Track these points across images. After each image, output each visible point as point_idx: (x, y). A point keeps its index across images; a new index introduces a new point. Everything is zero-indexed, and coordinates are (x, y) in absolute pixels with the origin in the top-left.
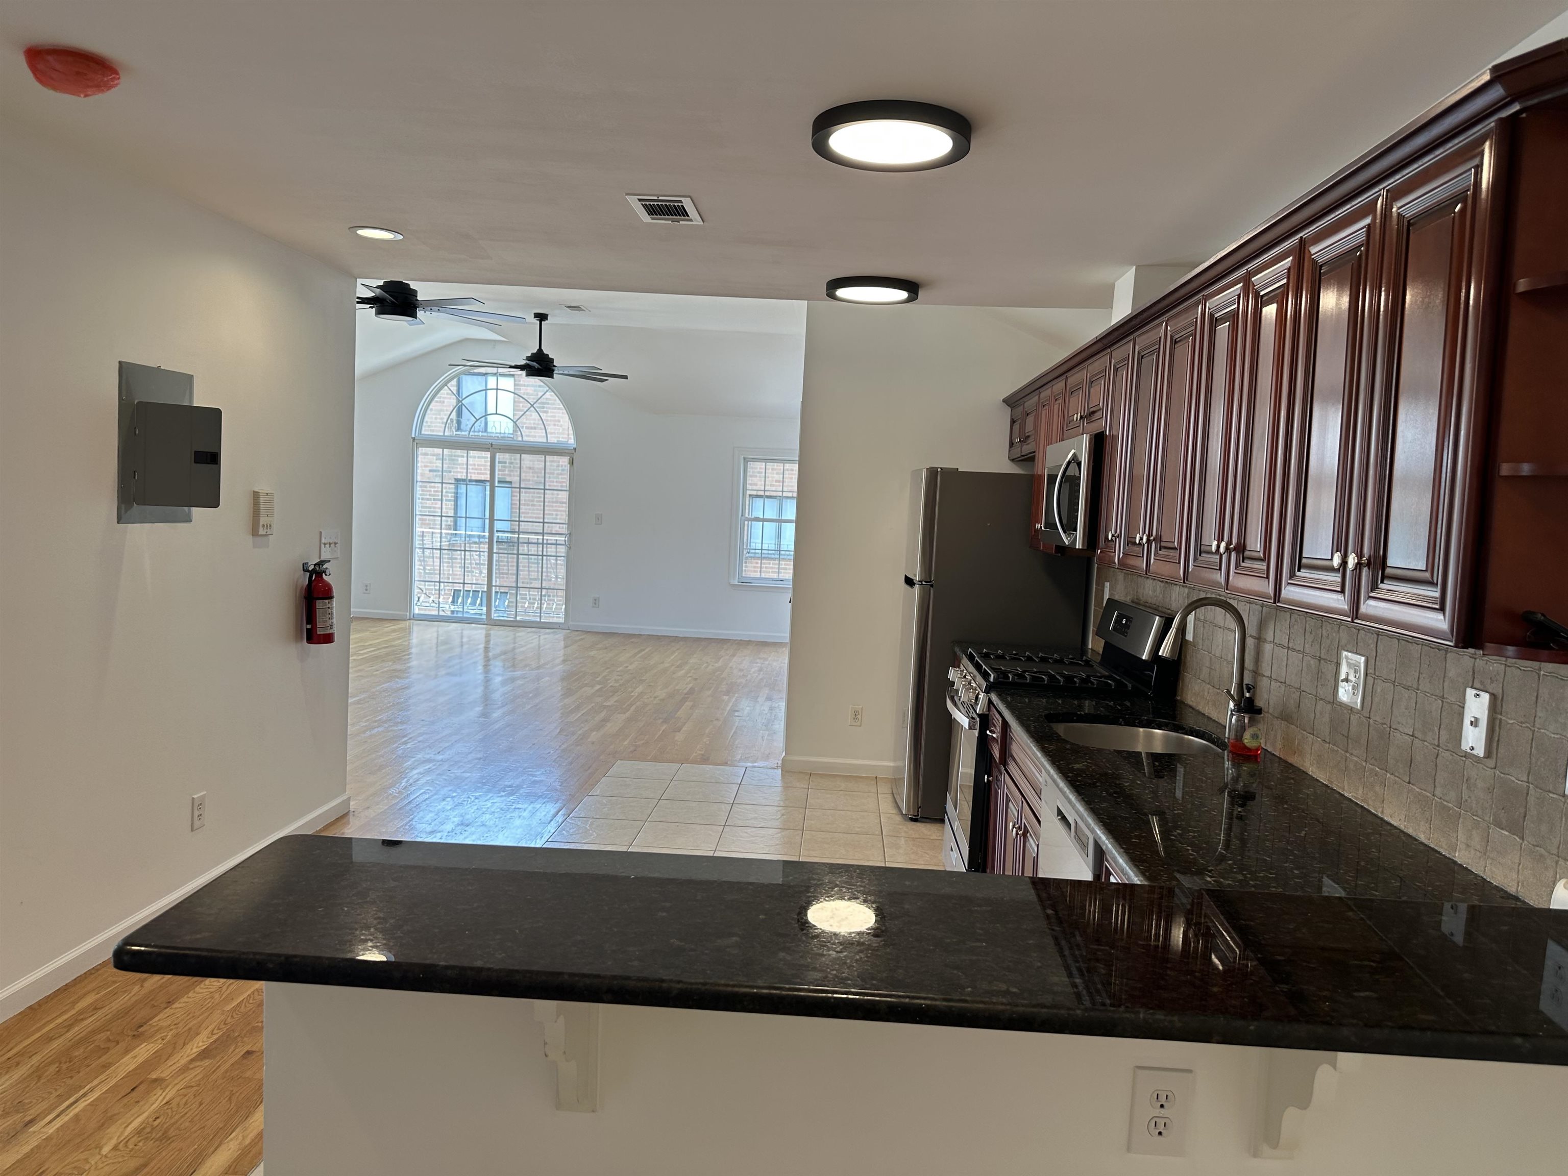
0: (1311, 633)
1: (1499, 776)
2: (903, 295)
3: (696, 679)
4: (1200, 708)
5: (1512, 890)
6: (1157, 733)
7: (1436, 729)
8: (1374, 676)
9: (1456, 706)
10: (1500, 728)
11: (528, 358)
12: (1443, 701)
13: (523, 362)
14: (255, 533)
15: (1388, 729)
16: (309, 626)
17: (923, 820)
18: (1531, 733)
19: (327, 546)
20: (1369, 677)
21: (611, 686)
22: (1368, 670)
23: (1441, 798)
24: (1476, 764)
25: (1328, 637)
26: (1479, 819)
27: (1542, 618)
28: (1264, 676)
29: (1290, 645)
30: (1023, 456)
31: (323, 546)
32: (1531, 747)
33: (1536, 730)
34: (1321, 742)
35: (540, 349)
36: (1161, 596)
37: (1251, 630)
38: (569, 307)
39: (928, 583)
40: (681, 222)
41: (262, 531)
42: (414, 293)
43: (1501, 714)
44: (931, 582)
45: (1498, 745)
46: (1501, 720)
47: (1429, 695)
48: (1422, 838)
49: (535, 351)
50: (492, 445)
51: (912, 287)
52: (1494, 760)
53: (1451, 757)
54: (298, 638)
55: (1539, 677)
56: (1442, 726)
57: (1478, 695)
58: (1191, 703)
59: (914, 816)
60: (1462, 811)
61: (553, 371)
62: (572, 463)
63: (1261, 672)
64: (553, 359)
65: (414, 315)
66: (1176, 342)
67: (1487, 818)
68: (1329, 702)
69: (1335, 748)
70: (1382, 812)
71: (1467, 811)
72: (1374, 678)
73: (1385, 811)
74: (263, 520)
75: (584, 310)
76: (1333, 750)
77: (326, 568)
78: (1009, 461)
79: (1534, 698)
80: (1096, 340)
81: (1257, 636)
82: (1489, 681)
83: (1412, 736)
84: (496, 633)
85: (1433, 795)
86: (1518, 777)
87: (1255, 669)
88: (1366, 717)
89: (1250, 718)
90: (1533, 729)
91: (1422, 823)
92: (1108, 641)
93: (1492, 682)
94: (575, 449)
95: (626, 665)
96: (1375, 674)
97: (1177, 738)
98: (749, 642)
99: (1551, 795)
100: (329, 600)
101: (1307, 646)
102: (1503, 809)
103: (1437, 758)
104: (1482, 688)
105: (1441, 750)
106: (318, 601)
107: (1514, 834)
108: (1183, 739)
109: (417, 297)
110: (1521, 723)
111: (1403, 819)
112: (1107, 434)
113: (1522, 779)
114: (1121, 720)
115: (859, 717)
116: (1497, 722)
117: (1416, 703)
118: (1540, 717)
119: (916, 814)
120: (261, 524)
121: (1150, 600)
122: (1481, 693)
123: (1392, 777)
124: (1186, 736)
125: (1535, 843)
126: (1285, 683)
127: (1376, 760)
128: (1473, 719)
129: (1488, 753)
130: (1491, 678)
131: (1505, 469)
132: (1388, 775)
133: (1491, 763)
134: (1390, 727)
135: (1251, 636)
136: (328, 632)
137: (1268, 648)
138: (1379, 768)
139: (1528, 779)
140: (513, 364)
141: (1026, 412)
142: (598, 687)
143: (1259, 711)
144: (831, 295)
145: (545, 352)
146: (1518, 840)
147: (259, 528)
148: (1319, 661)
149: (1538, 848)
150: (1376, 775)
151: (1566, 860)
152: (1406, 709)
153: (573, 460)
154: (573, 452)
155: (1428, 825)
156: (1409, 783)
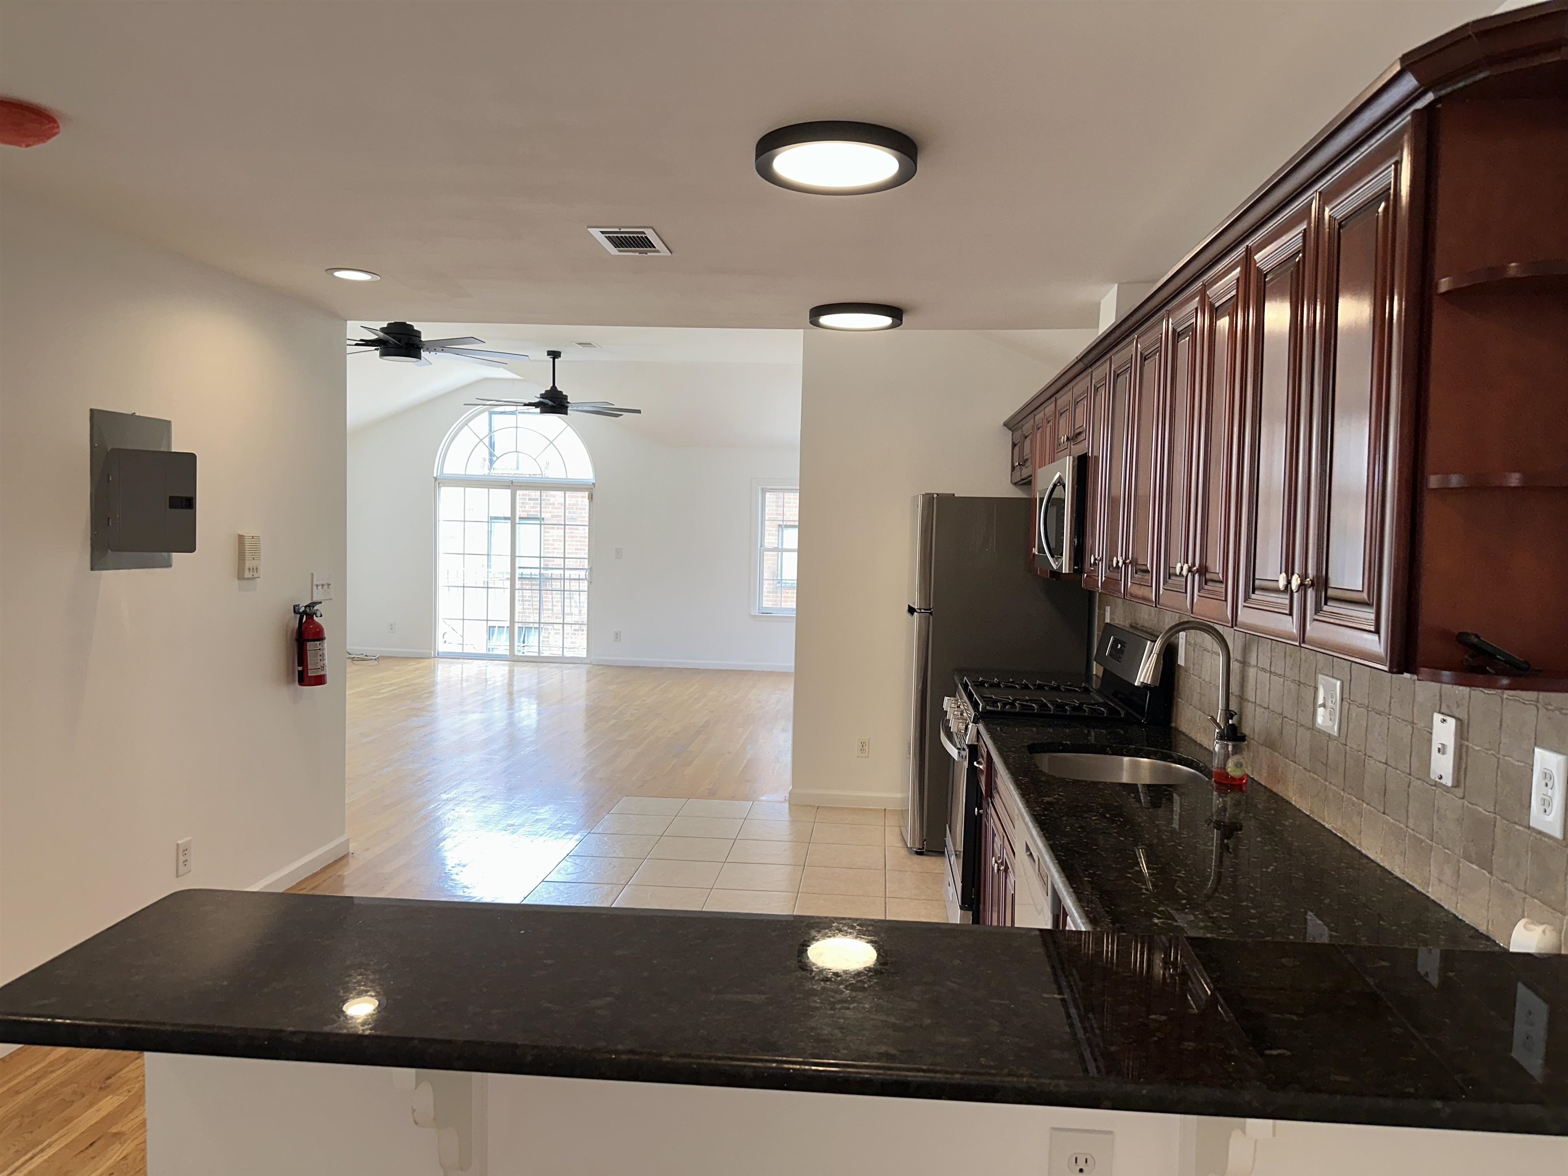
0: (1291, 656)
1: (1467, 806)
2: (887, 321)
3: (712, 712)
4: (1193, 735)
5: (1482, 929)
6: (1143, 762)
7: (1408, 756)
8: (1349, 701)
9: (1426, 732)
10: (1467, 756)
11: (542, 396)
12: (1413, 727)
13: (537, 400)
14: (241, 577)
15: (1363, 757)
16: (300, 668)
17: (929, 853)
18: (1496, 759)
19: (320, 587)
20: (1344, 702)
21: (627, 720)
22: (1344, 695)
23: (1413, 830)
24: (1446, 794)
25: (1306, 661)
26: (1450, 853)
27: (1476, 640)
28: (1249, 701)
29: (1272, 670)
30: (1023, 480)
31: (315, 587)
32: (1497, 776)
33: (1501, 757)
34: (1303, 770)
35: (554, 386)
36: (1156, 620)
37: (1236, 654)
38: (579, 344)
39: (928, 611)
40: (649, 254)
41: (247, 574)
42: (418, 334)
43: (1468, 741)
44: (930, 609)
45: (1465, 774)
46: (1467, 746)
47: (1400, 720)
48: (1397, 872)
49: (549, 389)
50: (512, 482)
51: (896, 313)
52: (1463, 789)
54: (290, 681)
55: (1502, 702)
56: (1413, 753)
57: (1444, 720)
58: (1184, 730)
59: (919, 849)
60: (1434, 844)
61: (567, 407)
62: (591, 498)
63: (1246, 697)
64: (566, 396)
65: (418, 356)
66: (1145, 359)
67: (1457, 852)
68: (1309, 728)
69: (1316, 777)
70: (1360, 844)
71: (1438, 844)
72: (1350, 703)
73: (1363, 844)
74: (248, 564)
75: (595, 347)
76: (1313, 778)
77: (317, 610)
78: (1012, 486)
79: (1498, 724)
80: (1076, 360)
81: (1242, 660)
82: (1456, 705)
83: (1386, 764)
84: (519, 669)
85: (1407, 827)
86: (1484, 809)
87: (1240, 694)
88: (1343, 744)
89: (1234, 746)
90: (1498, 756)
91: (1397, 856)
92: (1107, 668)
93: (1458, 706)
94: (594, 484)
95: (644, 699)
96: (1350, 699)
97: (1165, 766)
98: (771, 673)
99: (1517, 827)
100: (320, 642)
101: (1287, 670)
102: (1472, 841)
103: (1409, 787)
104: (1449, 713)
105: (1413, 779)
106: (309, 644)
107: (1483, 869)
108: (1171, 767)
109: (420, 337)
110: (1487, 749)
111: (1379, 852)
112: (1090, 455)
113: (1489, 810)
114: (1108, 749)
115: (866, 748)
116: (1464, 749)
117: (1388, 729)
118: (1504, 744)
119: (921, 847)
120: (247, 566)
121: (1146, 625)
122: (1448, 719)
123: (1369, 807)
124: (1173, 765)
126: (1268, 708)
127: (1352, 789)
128: (1440, 746)
129: (1457, 783)
130: (1457, 702)
131: (1434, 481)
132: (1365, 805)
133: (1459, 792)
134: (1365, 755)
135: (1236, 660)
136: (319, 674)
137: (1252, 672)
138: (1355, 797)
139: (1495, 809)
140: (527, 402)
141: (1024, 435)
142: (613, 721)
143: (1243, 738)
144: (815, 323)
145: (559, 390)
146: (1487, 875)
147: (244, 572)
148: (1299, 685)
149: (1506, 884)
150: (1353, 805)
151: (1533, 897)
152: (1379, 735)
153: (592, 495)
154: (592, 487)
155: (1402, 858)
156: (1384, 813)
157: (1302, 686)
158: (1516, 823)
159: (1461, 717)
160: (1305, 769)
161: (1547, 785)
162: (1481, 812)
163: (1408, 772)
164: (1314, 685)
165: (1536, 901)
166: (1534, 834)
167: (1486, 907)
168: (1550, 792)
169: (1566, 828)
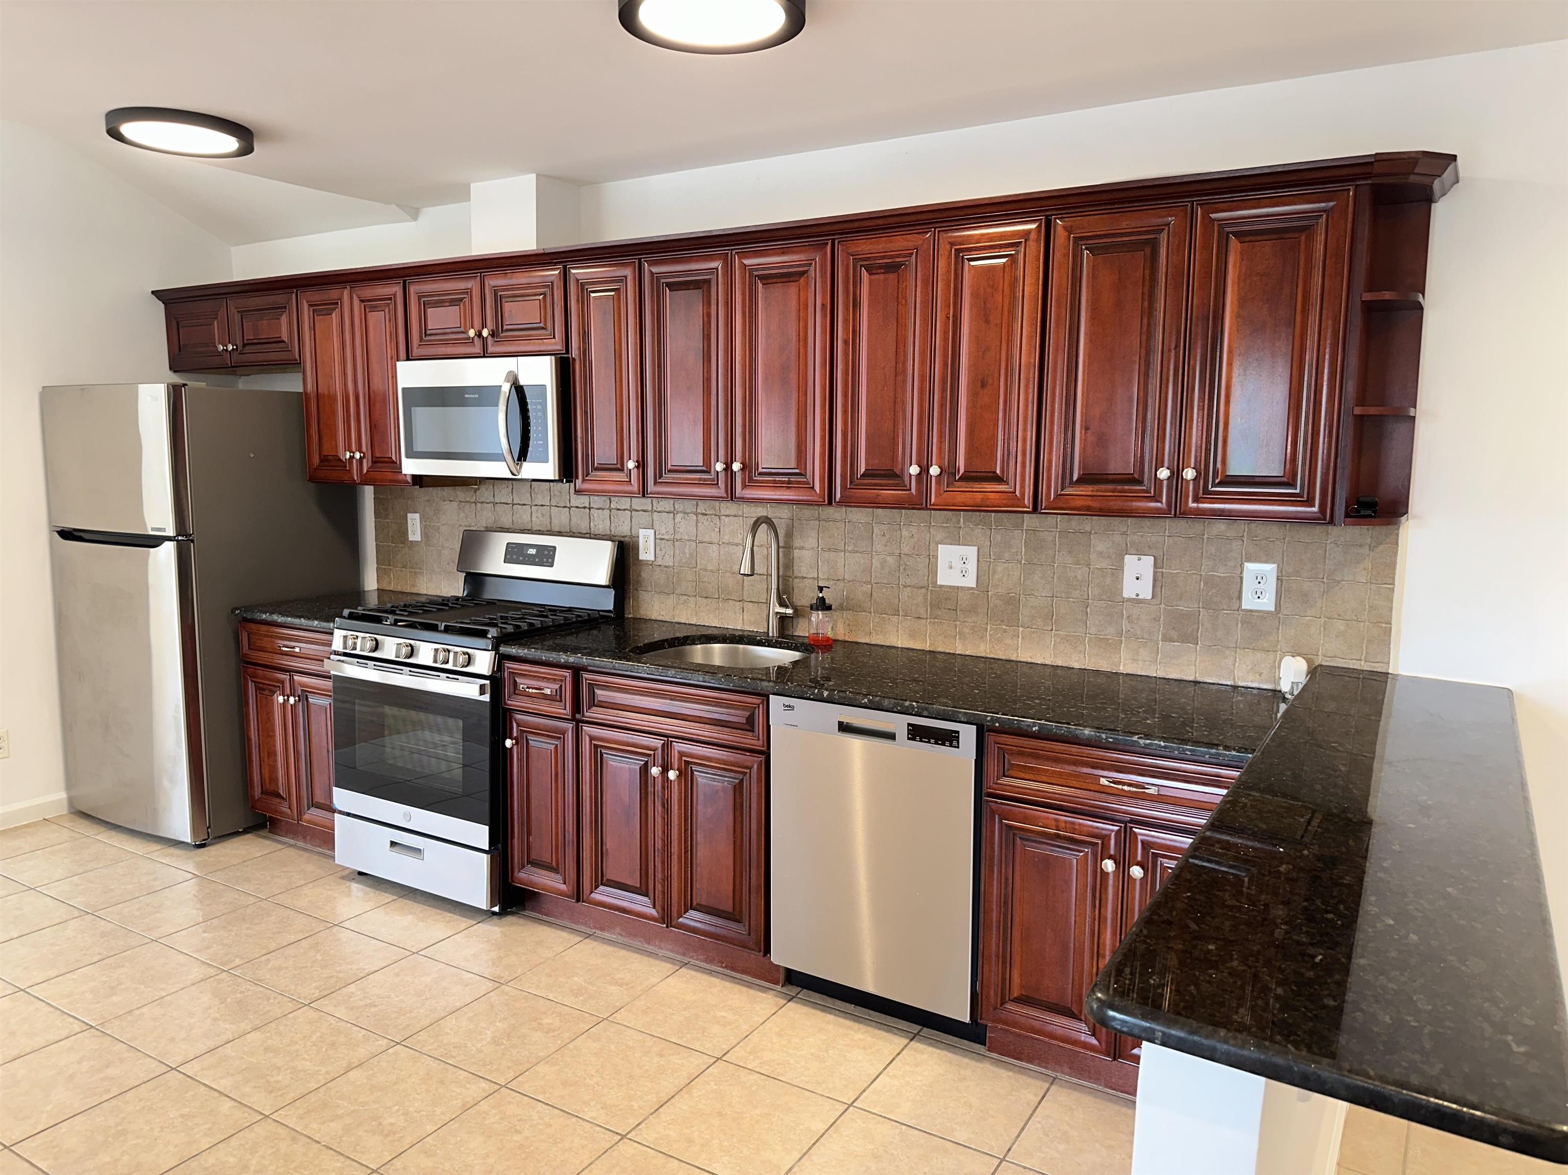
0: (883, 535)
1: (1166, 609)
7: (1085, 589)
8: (989, 560)
9: (1111, 569)
10: (1162, 578)
12: (1090, 568)
15: (1018, 596)
18: (1198, 576)
20: (982, 562)
22: (984, 556)
23: (1095, 634)
25: (912, 537)
26: (1145, 641)
29: (849, 549)
32: (1200, 585)
33: (1204, 573)
34: (913, 619)
39: (185, 537)
43: (1163, 568)
45: (1162, 589)
46: (1162, 572)
48: (1076, 665)
52: (1160, 599)
53: (1108, 605)
55: (1203, 540)
57: (1137, 558)
59: (203, 840)
60: (1124, 638)
67: (1155, 639)
68: (923, 587)
69: (937, 621)
71: (1129, 638)
72: (993, 562)
73: (1022, 656)
76: (934, 623)
79: (1200, 554)
82: (1147, 548)
83: (1052, 597)
85: (1086, 634)
86: (1187, 606)
88: (984, 591)
90: (1200, 573)
91: (1074, 655)
96: (993, 558)
99: (1229, 612)
101: (877, 546)
102: (1172, 629)
103: (1087, 608)
104: (1143, 553)
105: (1092, 601)
107: (1186, 643)
110: (1188, 571)
111: (1049, 657)
112: (575, 356)
113: (1191, 607)
116: (1165, 575)
117: (1054, 573)
118: (1207, 565)
119: (212, 833)
122: (1142, 557)
123: (1027, 630)
125: (1212, 645)
126: (844, 580)
127: (1001, 620)
128: (1135, 576)
129: (1154, 596)
132: (1021, 629)
133: (1156, 601)
134: (1021, 595)
138: (1006, 626)
139: (1199, 606)
141: (239, 312)
146: (1192, 646)
149: (1214, 647)
150: (1003, 631)
151: (1244, 649)
155: (1082, 655)
156: (1052, 630)
157: (905, 556)
158: (1224, 610)
159: (1156, 555)
160: (918, 618)
161: (1259, 583)
162: (1183, 610)
163: (1085, 598)
164: (928, 554)
165: (1248, 650)
166: (1241, 613)
167: (1193, 665)
168: (1263, 587)
169: (1278, 603)
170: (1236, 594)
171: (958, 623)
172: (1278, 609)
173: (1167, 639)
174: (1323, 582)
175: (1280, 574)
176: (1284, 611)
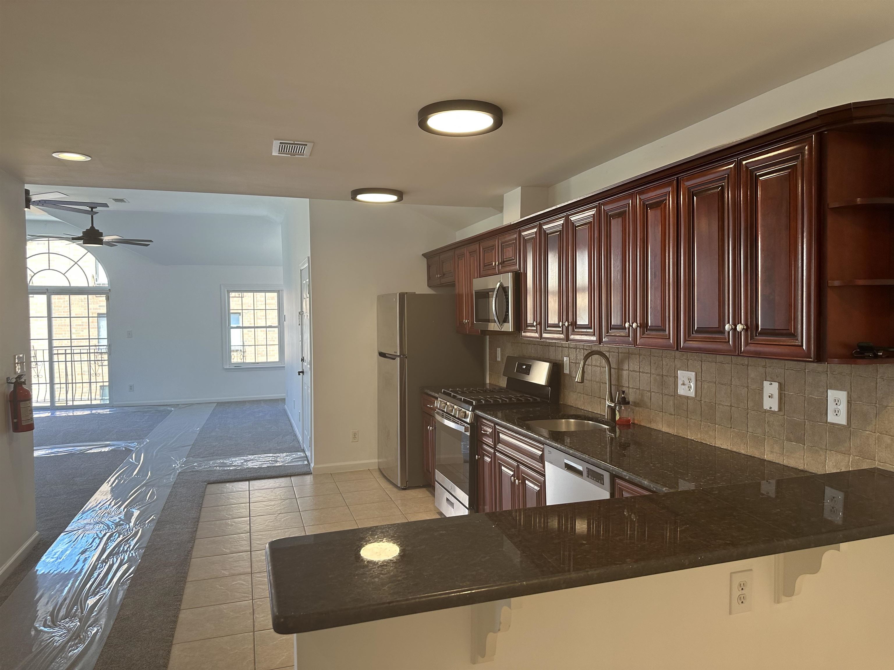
0: (655, 363)
1: (787, 418)
2: (394, 198)
5: (801, 468)
7: (746, 402)
8: (701, 381)
9: (759, 390)
10: (785, 397)
11: (84, 232)
12: (748, 389)
13: (81, 235)
15: (714, 404)
16: (15, 421)
17: (410, 488)
18: (803, 397)
19: (19, 365)
20: (698, 382)
22: (697, 378)
23: (752, 433)
24: (772, 415)
25: (667, 365)
26: (777, 439)
28: (624, 387)
29: (641, 370)
30: (442, 284)
31: (16, 365)
32: (805, 404)
33: (806, 396)
34: (669, 415)
35: (92, 227)
38: (115, 200)
39: (403, 356)
40: (296, 156)
43: (784, 391)
44: (406, 355)
45: (784, 404)
46: (785, 394)
47: (739, 386)
48: (743, 452)
49: (89, 228)
50: (47, 290)
51: (400, 194)
53: (757, 413)
54: (6, 430)
55: (805, 373)
56: (749, 400)
57: (771, 384)
58: (572, 405)
59: (405, 487)
60: (766, 437)
62: (108, 299)
64: (101, 233)
67: (782, 438)
68: (672, 396)
69: (679, 417)
70: (715, 443)
71: (769, 437)
73: (717, 443)
75: (125, 202)
77: (25, 380)
78: (428, 287)
79: (804, 382)
83: (731, 406)
85: (747, 432)
86: (798, 418)
88: (699, 400)
90: (804, 395)
91: (742, 445)
92: (513, 378)
96: (702, 379)
99: (820, 423)
100: (29, 401)
101: (652, 370)
102: (791, 433)
103: (747, 415)
104: (772, 380)
105: (749, 410)
106: (21, 403)
107: (799, 443)
110: (797, 394)
111: (729, 445)
113: (800, 418)
115: (357, 436)
116: (783, 395)
117: (731, 391)
118: (808, 390)
119: (406, 485)
123: (720, 426)
125: (813, 446)
126: (639, 389)
127: (707, 419)
128: (770, 395)
129: (780, 409)
130: (777, 376)
132: (717, 426)
133: (782, 413)
134: (716, 404)
135: (615, 368)
136: (29, 423)
137: (625, 373)
138: (710, 423)
139: (804, 418)
141: (442, 261)
145: (96, 229)
146: (802, 445)
148: (662, 376)
149: (814, 448)
150: (709, 426)
151: (831, 450)
152: (725, 394)
153: (108, 297)
154: (109, 291)
155: (745, 446)
156: (731, 428)
157: (664, 377)
158: (818, 422)
159: (780, 382)
160: (671, 414)
161: (837, 404)
162: (796, 420)
163: (747, 408)
164: (674, 376)
165: (832, 452)
166: (829, 425)
167: (803, 459)
168: (839, 407)
169: (849, 420)
170: (824, 412)
171: (688, 419)
172: (850, 424)
173: (789, 440)
174: (876, 406)
175: (850, 399)
176: (853, 426)
